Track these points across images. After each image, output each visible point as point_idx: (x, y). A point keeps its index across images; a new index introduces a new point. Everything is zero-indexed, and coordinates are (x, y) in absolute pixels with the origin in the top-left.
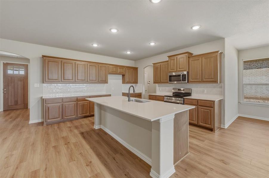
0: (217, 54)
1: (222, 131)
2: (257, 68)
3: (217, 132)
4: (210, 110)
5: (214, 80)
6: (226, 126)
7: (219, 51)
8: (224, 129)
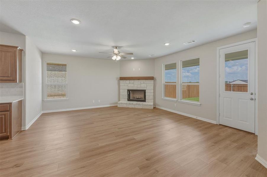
0: (15, 49)
1: (22, 133)
2: (59, 71)
3: (14, 138)
4: (5, 115)
5: (12, 79)
6: (27, 127)
7: (18, 47)
8: (25, 130)
